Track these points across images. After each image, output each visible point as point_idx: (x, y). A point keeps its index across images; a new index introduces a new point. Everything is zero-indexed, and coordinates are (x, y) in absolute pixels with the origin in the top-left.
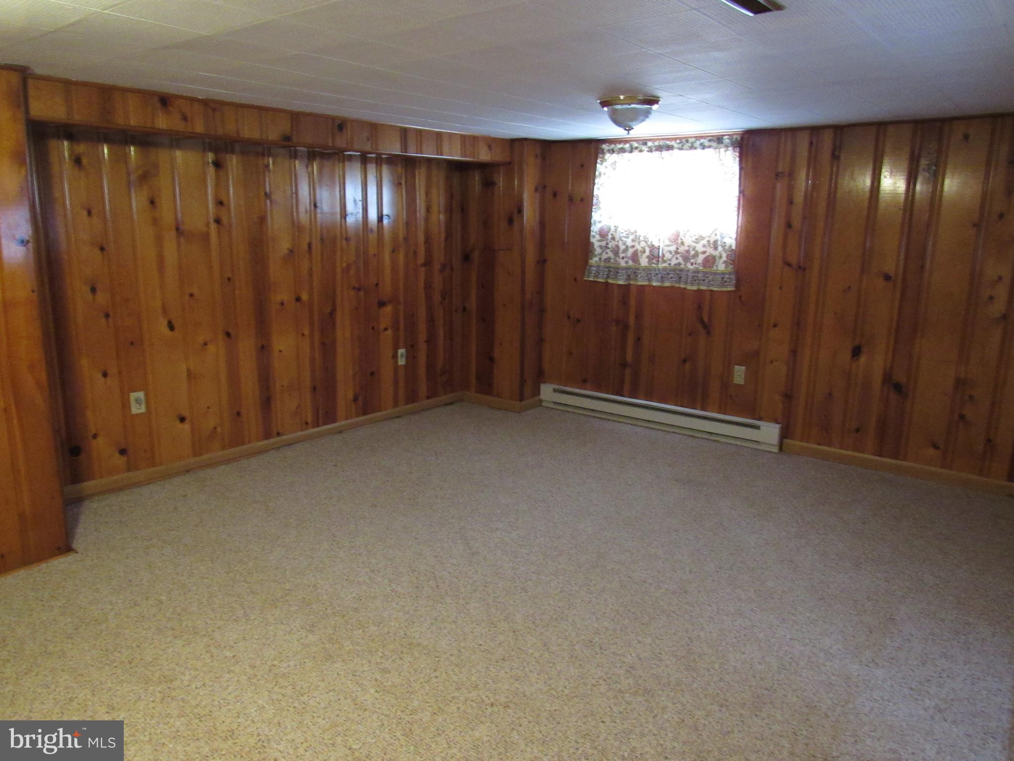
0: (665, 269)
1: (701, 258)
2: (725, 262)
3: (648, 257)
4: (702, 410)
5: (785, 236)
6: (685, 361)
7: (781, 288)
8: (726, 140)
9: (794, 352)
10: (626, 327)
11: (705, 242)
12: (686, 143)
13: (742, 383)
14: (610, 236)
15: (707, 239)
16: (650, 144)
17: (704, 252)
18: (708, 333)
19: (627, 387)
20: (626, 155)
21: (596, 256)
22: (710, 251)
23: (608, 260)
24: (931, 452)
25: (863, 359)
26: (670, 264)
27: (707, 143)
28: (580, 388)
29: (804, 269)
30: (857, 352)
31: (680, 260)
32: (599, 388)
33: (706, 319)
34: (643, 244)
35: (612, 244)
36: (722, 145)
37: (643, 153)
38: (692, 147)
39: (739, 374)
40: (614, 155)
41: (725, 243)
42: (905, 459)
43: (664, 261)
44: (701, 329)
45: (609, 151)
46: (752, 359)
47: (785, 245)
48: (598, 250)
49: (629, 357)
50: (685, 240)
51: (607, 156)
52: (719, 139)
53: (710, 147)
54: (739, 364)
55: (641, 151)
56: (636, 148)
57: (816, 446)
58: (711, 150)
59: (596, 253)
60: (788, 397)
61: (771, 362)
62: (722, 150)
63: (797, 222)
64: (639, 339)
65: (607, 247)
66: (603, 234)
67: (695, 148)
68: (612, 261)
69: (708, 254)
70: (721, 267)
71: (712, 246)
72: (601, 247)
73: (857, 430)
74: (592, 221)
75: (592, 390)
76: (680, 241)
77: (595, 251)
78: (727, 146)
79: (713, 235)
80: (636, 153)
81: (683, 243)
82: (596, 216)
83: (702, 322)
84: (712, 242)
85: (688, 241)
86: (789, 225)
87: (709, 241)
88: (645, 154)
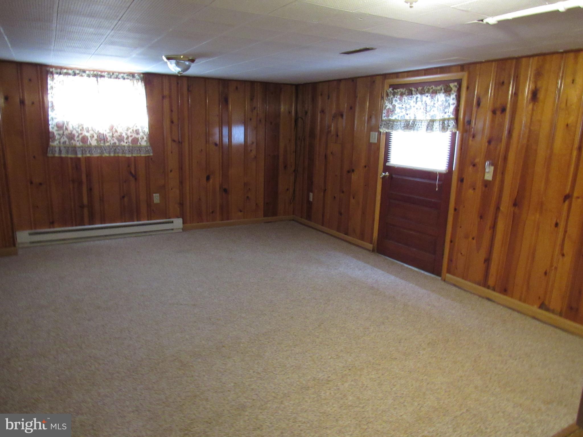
0: (109, 146)
1: (130, 139)
2: (145, 141)
3: (96, 140)
4: (138, 221)
5: (171, 128)
6: (123, 197)
7: (172, 153)
8: (137, 76)
9: (181, 183)
10: (80, 183)
11: (131, 130)
12: (113, 75)
13: (159, 202)
14: (64, 128)
15: (132, 129)
16: (87, 72)
17: (131, 136)
18: (136, 179)
19: (86, 219)
20: (71, 77)
21: (56, 140)
22: (134, 135)
23: (65, 143)
24: (240, 214)
25: (211, 181)
26: (111, 144)
27: (125, 76)
28: (50, 228)
29: (181, 143)
30: (208, 178)
31: (116, 141)
32: (66, 225)
33: (133, 172)
34: (91, 132)
35: (66, 132)
36: (135, 79)
37: (84, 77)
38: (117, 77)
39: (156, 198)
40: (62, 76)
41: (144, 131)
42: (231, 219)
43: (108, 142)
44: (131, 177)
45: (57, 73)
46: (162, 189)
47: (171, 132)
48: (57, 137)
49: (85, 201)
50: (117, 130)
51: (56, 76)
52: (132, 75)
53: (128, 79)
54: (155, 193)
55: (82, 76)
56: (78, 74)
57: (197, 224)
58: (129, 80)
59: (56, 138)
60: (181, 204)
61: (172, 189)
62: (135, 81)
63: (175, 120)
64: (91, 189)
65: (63, 134)
66: (60, 127)
67: (119, 79)
68: (67, 143)
69: (133, 137)
70: (144, 143)
71: (135, 132)
72: (59, 135)
73: (213, 212)
74: (50, 118)
75: (60, 227)
76: (114, 130)
77: (56, 137)
78: (138, 80)
79: (135, 127)
80: (77, 77)
81: (116, 131)
82: (51, 114)
83: (131, 173)
84: (134, 130)
85: (120, 130)
86: (172, 122)
87: (133, 130)
88: (85, 77)
